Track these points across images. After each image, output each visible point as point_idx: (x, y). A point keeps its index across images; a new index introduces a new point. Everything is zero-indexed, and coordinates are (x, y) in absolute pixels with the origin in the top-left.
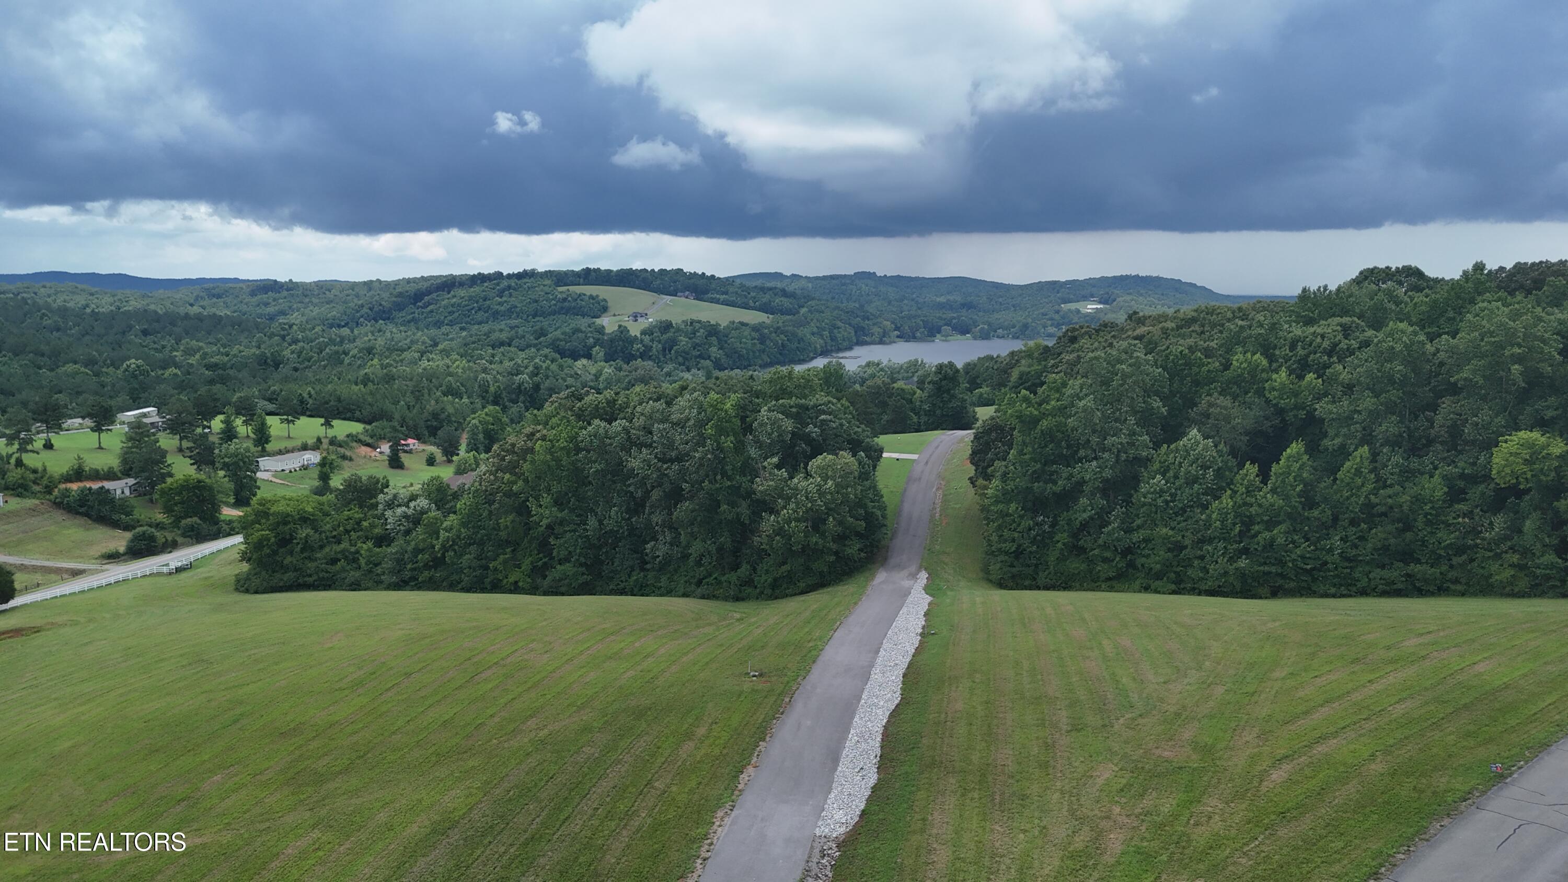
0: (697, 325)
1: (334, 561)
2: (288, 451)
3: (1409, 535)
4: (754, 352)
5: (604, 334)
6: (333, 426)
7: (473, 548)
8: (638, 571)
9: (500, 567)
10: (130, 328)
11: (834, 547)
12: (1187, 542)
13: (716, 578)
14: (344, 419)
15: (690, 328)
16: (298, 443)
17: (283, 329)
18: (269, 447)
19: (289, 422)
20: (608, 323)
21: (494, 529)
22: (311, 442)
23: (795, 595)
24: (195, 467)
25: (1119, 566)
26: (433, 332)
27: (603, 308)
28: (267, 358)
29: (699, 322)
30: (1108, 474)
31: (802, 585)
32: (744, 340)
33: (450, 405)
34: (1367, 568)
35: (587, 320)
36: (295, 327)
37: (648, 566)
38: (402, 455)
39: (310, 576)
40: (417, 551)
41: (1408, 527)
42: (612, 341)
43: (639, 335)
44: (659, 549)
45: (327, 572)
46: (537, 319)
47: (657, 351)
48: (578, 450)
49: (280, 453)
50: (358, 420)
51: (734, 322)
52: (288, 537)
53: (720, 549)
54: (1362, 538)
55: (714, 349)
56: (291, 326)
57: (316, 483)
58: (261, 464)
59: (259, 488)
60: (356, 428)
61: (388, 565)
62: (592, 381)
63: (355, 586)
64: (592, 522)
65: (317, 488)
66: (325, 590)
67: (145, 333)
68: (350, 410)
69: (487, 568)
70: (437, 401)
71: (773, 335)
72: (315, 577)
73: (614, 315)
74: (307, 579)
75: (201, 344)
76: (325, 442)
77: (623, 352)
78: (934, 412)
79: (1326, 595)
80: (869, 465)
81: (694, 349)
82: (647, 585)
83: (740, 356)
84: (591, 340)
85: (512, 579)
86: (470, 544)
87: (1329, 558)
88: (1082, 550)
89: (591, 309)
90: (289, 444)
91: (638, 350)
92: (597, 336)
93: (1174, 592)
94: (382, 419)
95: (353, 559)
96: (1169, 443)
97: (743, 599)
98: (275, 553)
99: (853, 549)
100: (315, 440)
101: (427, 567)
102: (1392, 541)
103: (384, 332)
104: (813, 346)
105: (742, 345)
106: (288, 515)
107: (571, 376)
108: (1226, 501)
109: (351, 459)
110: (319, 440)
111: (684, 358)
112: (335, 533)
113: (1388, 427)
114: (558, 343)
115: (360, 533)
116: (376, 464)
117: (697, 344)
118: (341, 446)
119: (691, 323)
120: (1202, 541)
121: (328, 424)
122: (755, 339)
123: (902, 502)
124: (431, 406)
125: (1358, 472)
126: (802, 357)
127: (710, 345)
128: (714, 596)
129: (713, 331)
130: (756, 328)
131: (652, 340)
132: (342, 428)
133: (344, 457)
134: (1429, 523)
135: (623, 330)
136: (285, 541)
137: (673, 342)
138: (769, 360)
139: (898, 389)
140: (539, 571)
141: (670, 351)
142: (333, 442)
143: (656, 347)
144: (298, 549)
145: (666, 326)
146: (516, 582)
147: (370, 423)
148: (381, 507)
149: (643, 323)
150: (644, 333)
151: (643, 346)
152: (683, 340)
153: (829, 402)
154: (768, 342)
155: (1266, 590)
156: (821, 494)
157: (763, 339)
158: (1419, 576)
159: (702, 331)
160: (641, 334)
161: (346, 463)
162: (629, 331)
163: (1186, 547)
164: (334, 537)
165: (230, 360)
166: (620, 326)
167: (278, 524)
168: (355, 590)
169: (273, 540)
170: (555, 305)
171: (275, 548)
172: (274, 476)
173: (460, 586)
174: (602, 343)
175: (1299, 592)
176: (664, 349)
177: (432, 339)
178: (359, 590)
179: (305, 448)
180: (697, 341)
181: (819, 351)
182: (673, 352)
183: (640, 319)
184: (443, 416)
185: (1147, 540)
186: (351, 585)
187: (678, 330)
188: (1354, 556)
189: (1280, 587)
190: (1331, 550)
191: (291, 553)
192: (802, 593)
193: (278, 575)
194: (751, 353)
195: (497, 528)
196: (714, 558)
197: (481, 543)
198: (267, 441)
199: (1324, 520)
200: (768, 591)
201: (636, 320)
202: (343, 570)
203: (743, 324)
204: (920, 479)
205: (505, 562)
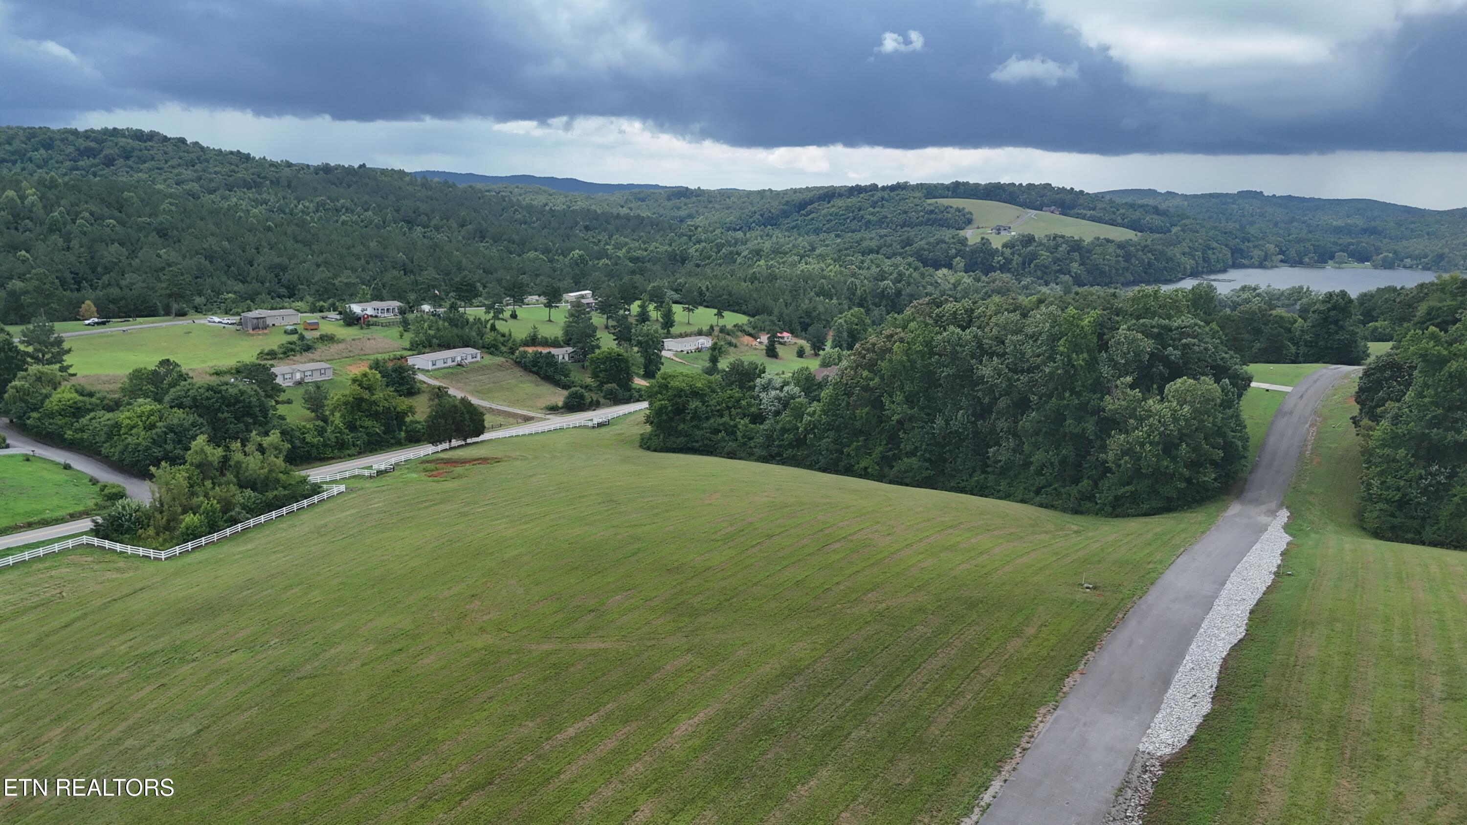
0: (1060, 240)
1: (717, 431)
2: (687, 335)
4: (1117, 270)
5: (966, 245)
6: (723, 317)
7: (831, 434)
8: (979, 472)
9: (853, 453)
10: (577, 224)
11: (1186, 472)
13: (1055, 489)
14: (733, 311)
15: (1052, 243)
16: (695, 329)
17: (690, 230)
18: (673, 330)
19: (689, 310)
20: (971, 236)
21: (850, 418)
22: (705, 328)
23: (1138, 515)
24: (616, 342)
26: (813, 237)
27: (968, 221)
28: (676, 255)
29: (1063, 237)
31: (1146, 506)
32: (1108, 257)
33: (822, 304)
35: (952, 232)
36: (699, 229)
37: (989, 469)
38: (777, 346)
39: (697, 442)
40: (784, 430)
42: (973, 252)
43: (1000, 248)
44: (1000, 453)
45: (710, 440)
46: (906, 229)
47: (1017, 264)
48: (932, 354)
49: (681, 336)
50: (744, 313)
51: (1098, 239)
52: (681, 407)
53: (1063, 462)
55: (1075, 265)
56: (696, 228)
57: (707, 364)
58: (665, 344)
59: (663, 364)
60: (742, 319)
61: (760, 440)
62: (951, 290)
63: (732, 455)
64: (939, 421)
65: (707, 368)
66: (708, 455)
67: (587, 228)
68: (738, 304)
69: (842, 453)
70: (811, 300)
71: (1140, 253)
72: (700, 443)
73: (978, 228)
74: (694, 444)
75: (627, 240)
76: (716, 329)
77: (983, 264)
78: (1317, 343)
80: (1233, 393)
81: (1055, 264)
82: (987, 487)
83: (1102, 273)
84: (954, 251)
85: (863, 464)
86: (829, 430)
89: (956, 221)
90: (688, 329)
91: (999, 262)
92: (959, 246)
94: (763, 313)
95: (731, 432)
97: (1082, 513)
98: (671, 419)
99: (1209, 476)
100: (708, 327)
101: (791, 445)
103: (771, 237)
104: (1181, 265)
105: (1106, 262)
106: (682, 390)
107: (931, 284)
109: (736, 346)
110: (712, 327)
111: (1043, 273)
112: (718, 408)
114: (922, 252)
115: (739, 410)
116: (756, 352)
117: (1058, 259)
118: (729, 334)
119: (1055, 238)
121: (719, 314)
123: (1268, 435)
124: (805, 305)
127: (1072, 260)
129: (1076, 246)
130: (1121, 246)
131: (1013, 254)
132: (731, 319)
133: (730, 344)
135: (985, 242)
136: (680, 410)
137: (1034, 256)
138: (1132, 279)
139: (1276, 316)
140: (887, 461)
141: (1029, 264)
142: (723, 330)
143: (1017, 260)
144: (688, 418)
145: (1029, 240)
146: (866, 469)
147: (753, 316)
148: (757, 389)
149: (1006, 236)
150: (1005, 246)
151: (1004, 258)
152: (1043, 255)
153: (1196, 324)
154: (1133, 260)
156: (1175, 420)
157: (1128, 257)
159: (1064, 246)
160: (1003, 247)
161: (732, 349)
162: (991, 243)
164: (718, 411)
165: (648, 255)
166: (983, 239)
167: (675, 396)
168: (731, 458)
169: (670, 408)
170: (923, 216)
171: (671, 415)
172: (674, 355)
173: (817, 466)
174: (964, 254)
176: (1024, 263)
177: (811, 245)
178: (735, 459)
179: (700, 333)
180: (1058, 256)
181: (1189, 271)
182: (1032, 265)
183: (1003, 233)
184: (814, 314)
186: (728, 454)
187: (1040, 244)
191: (684, 421)
192: (1145, 515)
193: (673, 439)
194: (1114, 271)
195: (853, 418)
196: (1056, 470)
197: (838, 430)
198: (672, 326)
200: (1109, 509)
201: (999, 233)
202: (724, 440)
203: (1108, 241)
204: (1291, 413)
205: (857, 449)
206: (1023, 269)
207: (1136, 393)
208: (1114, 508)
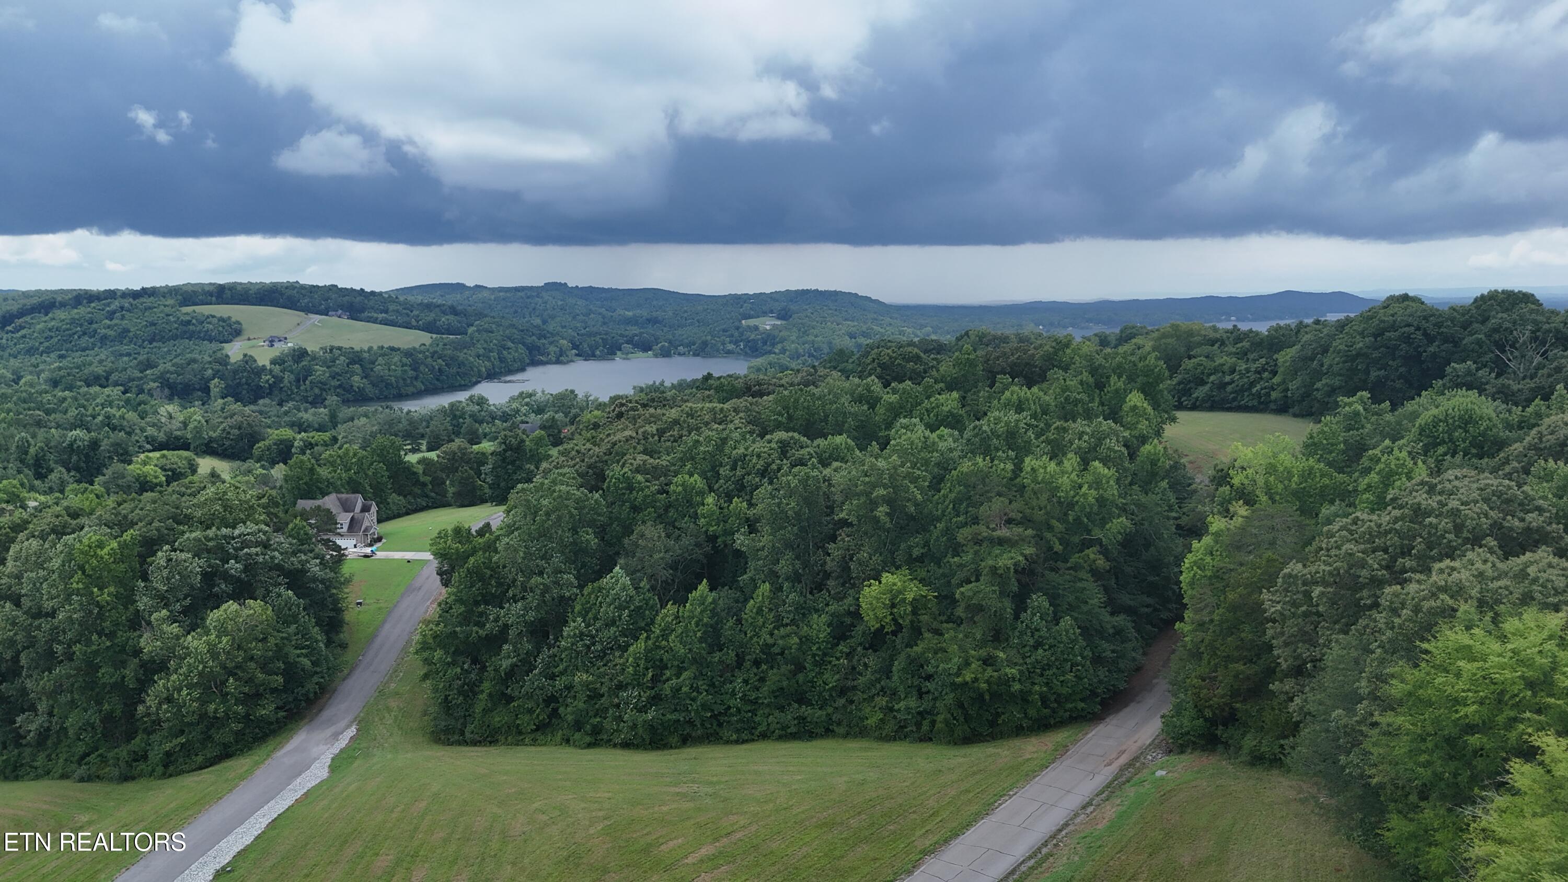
0: (337, 352)
3: (801, 677)
4: (404, 380)
5: (226, 364)
11: (241, 710)
12: (604, 689)
13: (100, 755)
15: (328, 356)
20: (235, 351)
23: (193, 770)
25: (541, 717)
27: (234, 331)
29: (340, 348)
30: (531, 616)
32: (393, 367)
34: (767, 711)
35: (212, 347)
37: (24, 742)
41: (800, 668)
42: (235, 372)
43: (267, 364)
46: (155, 344)
47: (290, 382)
51: (382, 347)
54: (762, 680)
55: (356, 378)
73: (249, 339)
77: (249, 385)
79: (728, 742)
81: (334, 378)
82: (22, 765)
83: (388, 385)
84: (210, 371)
87: (732, 703)
88: (510, 699)
89: (220, 332)
91: (268, 381)
92: (217, 367)
93: (590, 746)
96: (593, 582)
102: (785, 683)
104: (475, 369)
105: (391, 373)
107: (154, 425)
108: (639, 646)
111: (321, 389)
113: (784, 566)
117: (337, 374)
119: (331, 350)
120: (621, 687)
122: (406, 365)
125: (760, 611)
126: (463, 383)
127: (353, 373)
128: (98, 777)
129: (355, 358)
130: (408, 353)
131: (283, 371)
134: (816, 663)
135: (248, 359)
137: (308, 372)
138: (423, 388)
141: (304, 381)
145: (300, 354)
149: (280, 348)
150: (273, 362)
151: (273, 377)
152: (319, 370)
154: (422, 368)
155: (674, 740)
157: (415, 367)
158: (809, 720)
159: (342, 358)
160: (271, 363)
162: (255, 361)
163: (602, 696)
166: (245, 355)
174: (224, 374)
175: (708, 738)
176: (298, 380)
180: (337, 370)
181: (484, 375)
182: (307, 382)
183: (277, 345)
185: (569, 688)
187: (314, 358)
188: (756, 699)
189: (689, 735)
190: (733, 694)
194: (401, 381)
196: (98, 731)
199: (729, 662)
201: (272, 346)
203: (392, 349)
206: (298, 388)
207: (175, 629)
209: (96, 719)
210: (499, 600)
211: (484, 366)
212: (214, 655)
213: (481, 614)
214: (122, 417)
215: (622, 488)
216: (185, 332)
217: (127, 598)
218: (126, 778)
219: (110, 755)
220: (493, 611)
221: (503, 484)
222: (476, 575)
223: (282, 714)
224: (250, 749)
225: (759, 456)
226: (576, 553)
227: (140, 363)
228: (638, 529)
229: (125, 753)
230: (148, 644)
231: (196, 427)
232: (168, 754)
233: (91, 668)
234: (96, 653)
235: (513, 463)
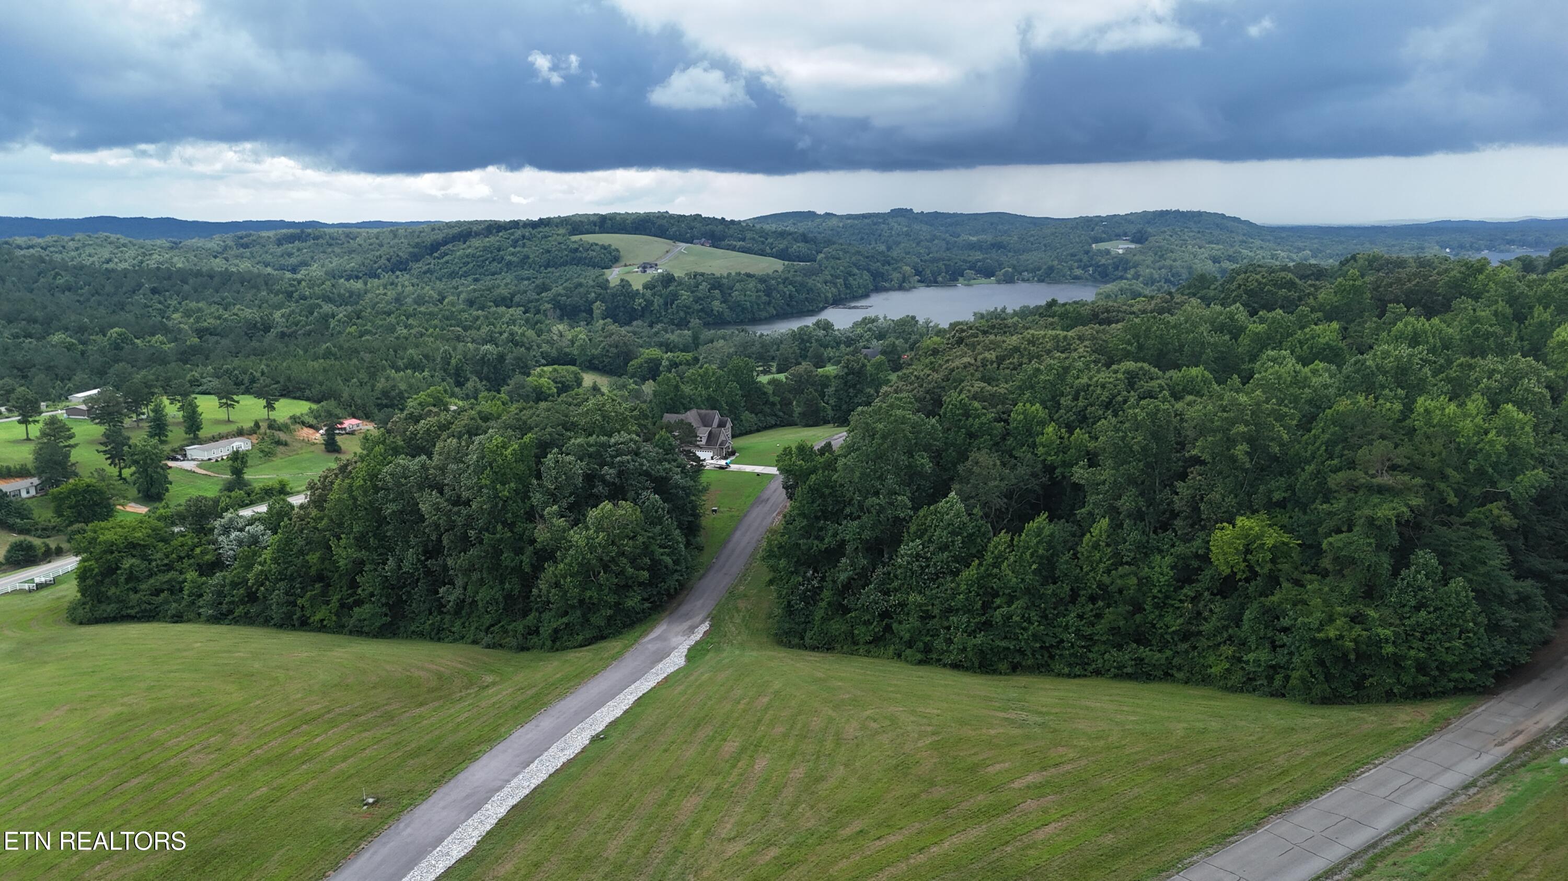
0: (700, 278)
1: (157, 592)
2: (221, 437)
3: (1138, 618)
4: (758, 305)
5: (606, 288)
6: (274, 409)
7: (282, 585)
8: (435, 614)
9: (307, 605)
10: (140, 286)
12: (936, 612)
13: (503, 626)
14: (295, 398)
15: (692, 282)
16: (233, 428)
17: (291, 285)
18: (202, 434)
19: (228, 406)
20: (614, 276)
21: (303, 566)
22: (248, 425)
23: (575, 647)
24: (109, 461)
25: (876, 630)
27: (612, 258)
28: (257, 322)
29: (702, 275)
30: (866, 535)
31: (580, 638)
32: (748, 292)
34: (1103, 648)
35: (592, 273)
36: (303, 283)
37: (445, 610)
38: (338, 438)
39: (132, 607)
40: (234, 585)
41: (1138, 608)
42: (614, 295)
43: (640, 288)
44: (450, 595)
45: (149, 604)
46: (549, 269)
47: (659, 306)
48: (377, 490)
49: (214, 439)
50: (308, 399)
51: (739, 274)
52: (114, 566)
53: (508, 597)
54: (1099, 616)
55: (716, 303)
56: (299, 282)
57: (228, 476)
58: (188, 453)
60: (302, 408)
61: (208, 597)
63: (178, 618)
64: (391, 562)
65: (230, 483)
66: (148, 621)
67: (154, 291)
68: (300, 389)
69: (296, 605)
71: (781, 286)
72: (137, 609)
73: (626, 266)
74: (129, 611)
75: (200, 305)
76: (264, 426)
77: (625, 307)
79: (1059, 675)
81: (697, 302)
82: (443, 629)
83: (744, 310)
84: (593, 294)
85: (318, 617)
86: (281, 580)
87: (1065, 636)
88: (846, 610)
89: (602, 259)
90: (224, 429)
91: (640, 305)
92: (599, 290)
93: (920, 663)
94: (330, 398)
95: (175, 589)
96: (929, 505)
97: (528, 649)
98: (100, 583)
100: (252, 424)
101: (242, 602)
102: (1121, 623)
103: (396, 286)
104: (822, 295)
105: (747, 298)
106: (112, 544)
108: (970, 573)
109: (286, 444)
110: (257, 425)
111: (686, 313)
112: (166, 561)
113: (1126, 503)
114: (559, 298)
115: (192, 561)
116: (313, 448)
117: (700, 298)
118: (280, 430)
119: (695, 276)
120: (950, 610)
121: (270, 406)
122: (760, 290)
124: (381, 384)
125: (1096, 546)
126: (811, 308)
127: (714, 298)
128: (501, 645)
129: (716, 283)
130: (763, 280)
131: (654, 295)
132: (286, 409)
133: (279, 443)
134: (1156, 606)
135: (625, 284)
136: (111, 570)
137: (675, 296)
140: (345, 607)
141: (671, 305)
142: (272, 425)
143: (658, 301)
144: (122, 579)
145: (668, 279)
146: (322, 620)
147: (318, 401)
148: (216, 531)
149: (651, 275)
150: (646, 287)
151: (645, 300)
152: (685, 295)
154: (774, 294)
155: (1003, 666)
157: (768, 292)
158: (1146, 661)
159: (704, 283)
160: (643, 288)
161: (281, 448)
162: (630, 285)
163: (934, 617)
164: (166, 565)
165: (221, 324)
166: (622, 280)
167: (105, 552)
168: (176, 622)
169: (96, 570)
170: (567, 256)
171: (99, 578)
172: (199, 466)
173: (273, 622)
174: (604, 298)
175: (1038, 668)
176: (666, 304)
177: (440, 293)
178: (181, 622)
179: (240, 433)
180: (700, 295)
181: (831, 302)
182: (674, 306)
183: (649, 271)
184: (393, 393)
185: (903, 605)
186: (172, 617)
187: (680, 283)
188: (1090, 635)
189: (1019, 664)
190: (1067, 627)
191: (116, 584)
192: (581, 646)
193: (103, 606)
194: (756, 306)
195: (306, 563)
196: (501, 607)
197: (292, 579)
198: (199, 428)
199: (1062, 595)
200: (550, 643)
201: (645, 272)
202: (166, 602)
203: (749, 275)
204: (768, 499)
205: (313, 598)
206: (666, 311)
207: (561, 522)
208: (554, 641)
209: (499, 596)
210: (836, 516)
211: (830, 292)
212: (592, 549)
213: (821, 529)
214: (523, 335)
215: (959, 415)
216: (574, 259)
217: (525, 496)
218: (523, 649)
219: (510, 627)
220: (831, 527)
221: (844, 407)
222: (815, 491)
223: (647, 605)
224: (620, 633)
225: (1103, 386)
226: (911, 475)
227: (537, 286)
228: (973, 455)
229: (521, 627)
230: (542, 534)
231: (581, 345)
232: (556, 631)
233: (497, 553)
234: (500, 540)
235: (854, 386)
